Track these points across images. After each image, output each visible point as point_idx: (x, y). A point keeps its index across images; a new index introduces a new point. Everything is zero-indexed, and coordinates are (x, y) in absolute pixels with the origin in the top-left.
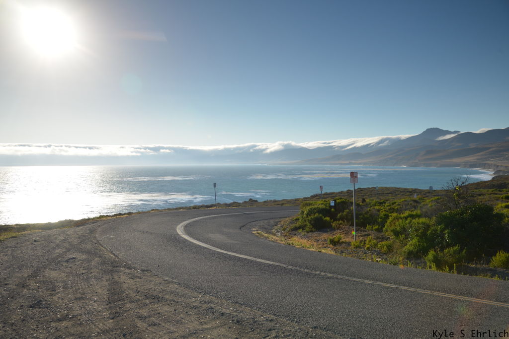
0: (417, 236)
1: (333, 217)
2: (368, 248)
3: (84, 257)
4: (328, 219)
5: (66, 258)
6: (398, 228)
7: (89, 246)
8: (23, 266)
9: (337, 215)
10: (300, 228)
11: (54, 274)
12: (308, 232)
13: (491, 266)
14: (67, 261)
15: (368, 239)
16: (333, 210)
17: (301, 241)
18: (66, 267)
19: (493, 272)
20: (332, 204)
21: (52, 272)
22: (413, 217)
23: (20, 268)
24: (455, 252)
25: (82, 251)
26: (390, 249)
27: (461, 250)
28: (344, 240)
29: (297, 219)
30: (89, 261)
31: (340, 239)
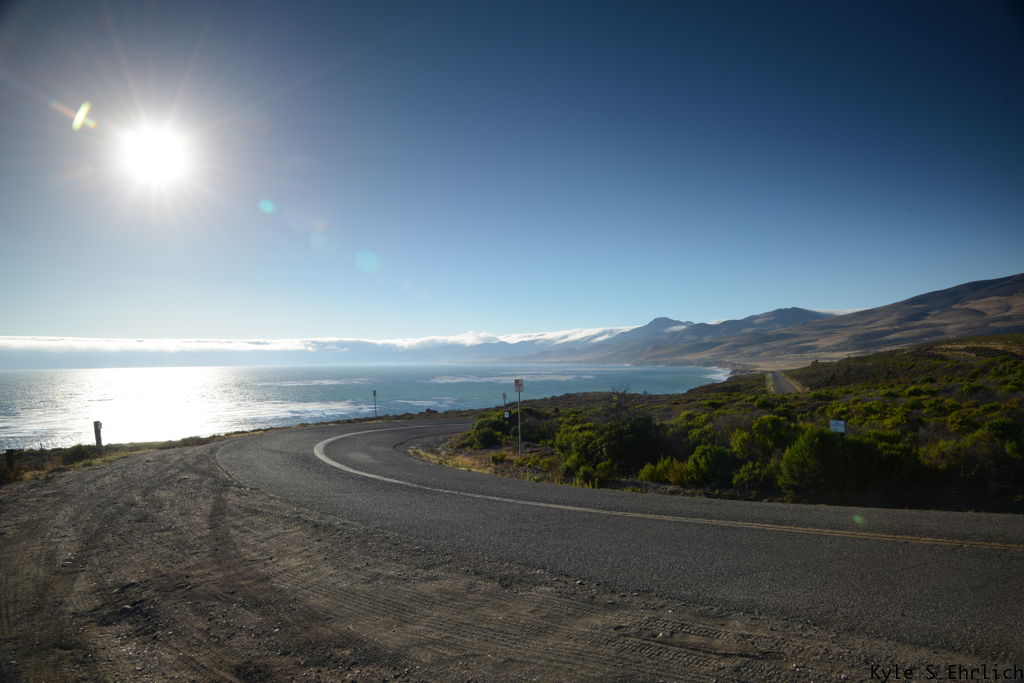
0: (578, 451)
1: (506, 432)
2: (529, 466)
3: (198, 477)
4: (499, 433)
5: (178, 478)
6: (565, 443)
7: (204, 467)
8: (133, 486)
9: (509, 429)
10: (468, 444)
11: (163, 494)
12: (475, 449)
13: (638, 481)
14: (179, 482)
15: (532, 455)
16: (506, 423)
17: (464, 460)
18: (177, 487)
19: (638, 485)
20: (507, 416)
21: (162, 492)
22: (581, 430)
23: (130, 488)
24: (606, 466)
25: (195, 472)
26: (552, 466)
27: (612, 465)
28: (507, 458)
29: (469, 435)
30: (201, 481)
31: (503, 457)
